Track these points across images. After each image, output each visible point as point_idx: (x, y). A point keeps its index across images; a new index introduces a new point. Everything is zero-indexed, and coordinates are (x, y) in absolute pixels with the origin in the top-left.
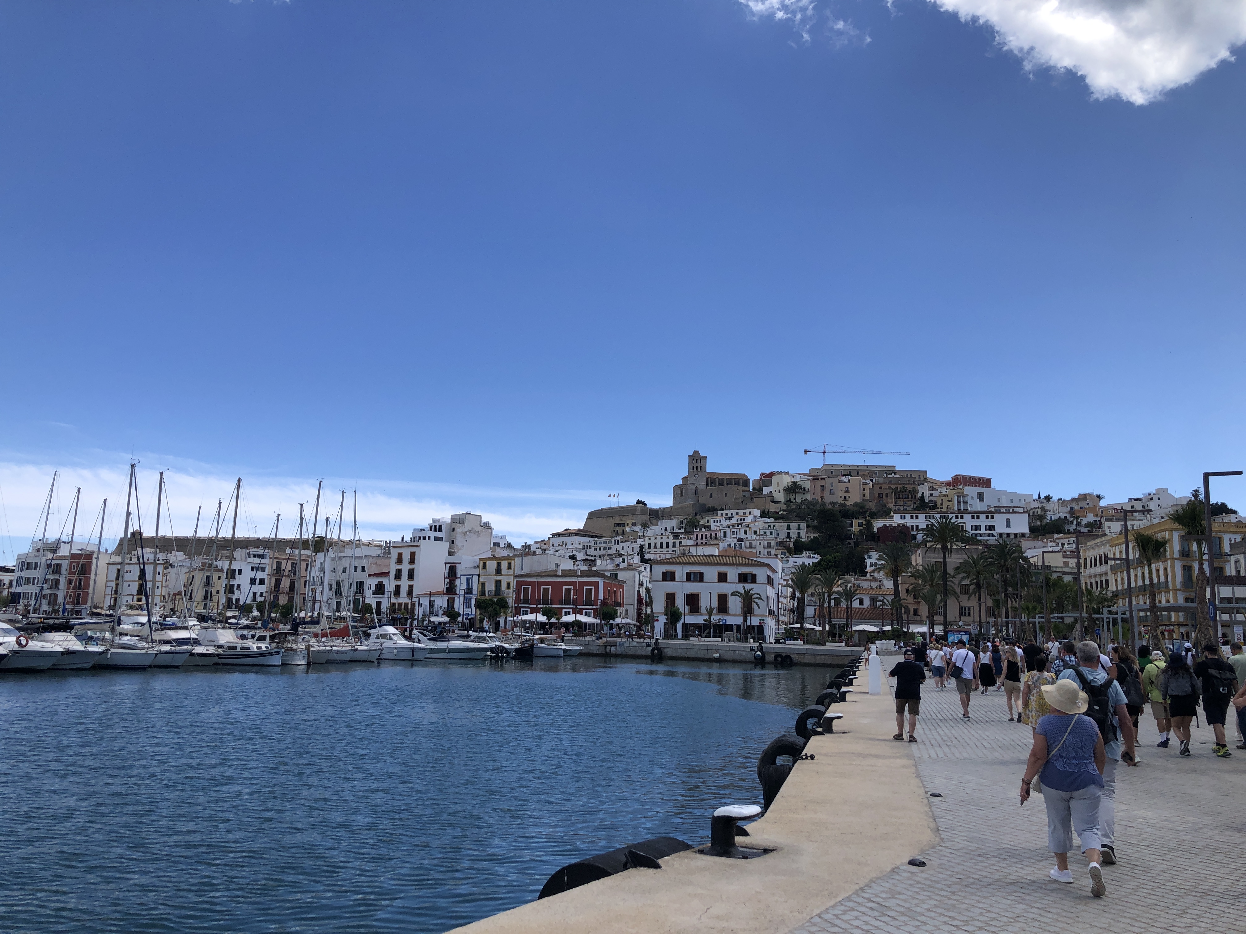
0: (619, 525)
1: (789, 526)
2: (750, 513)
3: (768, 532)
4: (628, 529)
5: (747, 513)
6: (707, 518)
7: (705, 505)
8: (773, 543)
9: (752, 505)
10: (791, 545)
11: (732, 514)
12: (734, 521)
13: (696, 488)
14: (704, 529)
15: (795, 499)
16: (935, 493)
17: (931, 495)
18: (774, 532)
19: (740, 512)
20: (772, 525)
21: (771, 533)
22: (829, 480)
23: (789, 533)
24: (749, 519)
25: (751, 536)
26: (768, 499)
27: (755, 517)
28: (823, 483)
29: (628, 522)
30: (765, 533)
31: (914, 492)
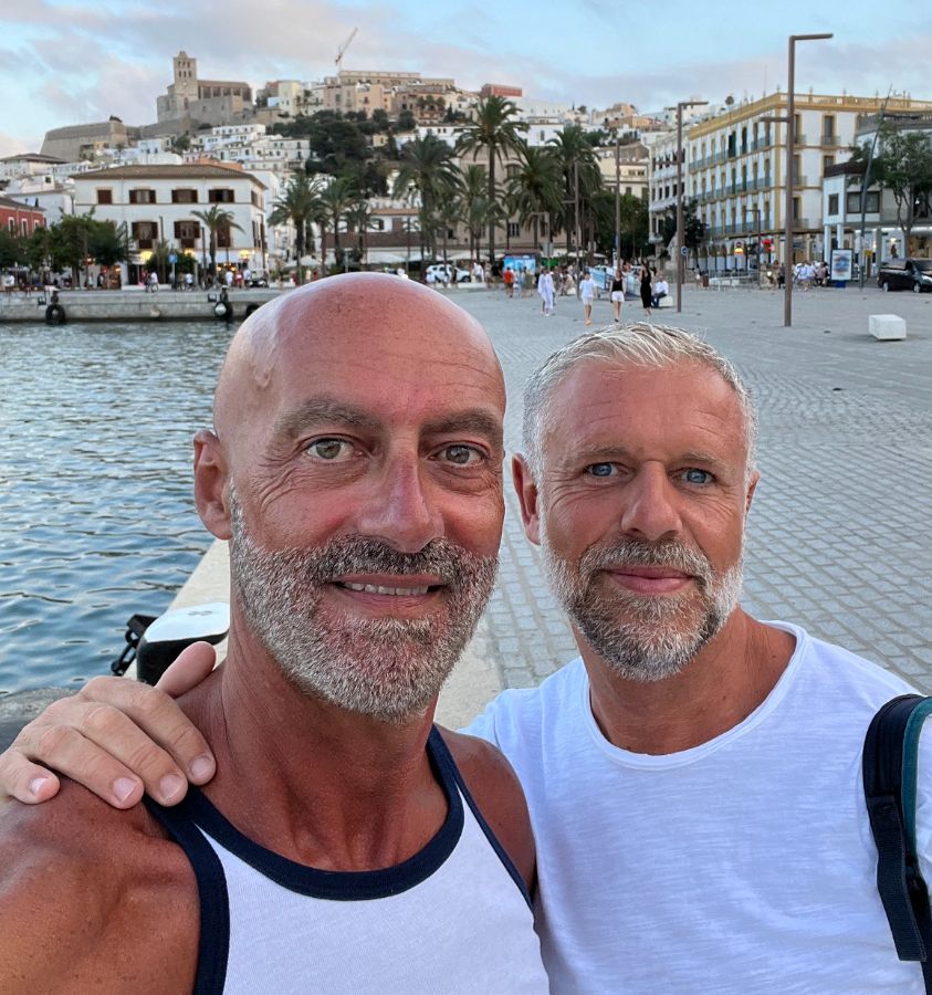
0: (87, 147)
1: (299, 144)
2: (252, 129)
3: (274, 152)
4: (99, 153)
5: (249, 130)
6: (201, 137)
7: (196, 121)
8: (280, 165)
9: (253, 120)
10: (302, 166)
11: (230, 131)
12: (233, 139)
13: (186, 99)
14: (195, 150)
15: (306, 112)
16: (464, 105)
17: (460, 106)
18: (282, 152)
19: (241, 128)
20: (279, 143)
21: (278, 154)
22: (345, 89)
23: (299, 153)
24: (252, 136)
25: (254, 156)
26: (275, 113)
27: (259, 134)
28: (337, 91)
29: (97, 143)
30: (271, 154)
31: (441, 102)
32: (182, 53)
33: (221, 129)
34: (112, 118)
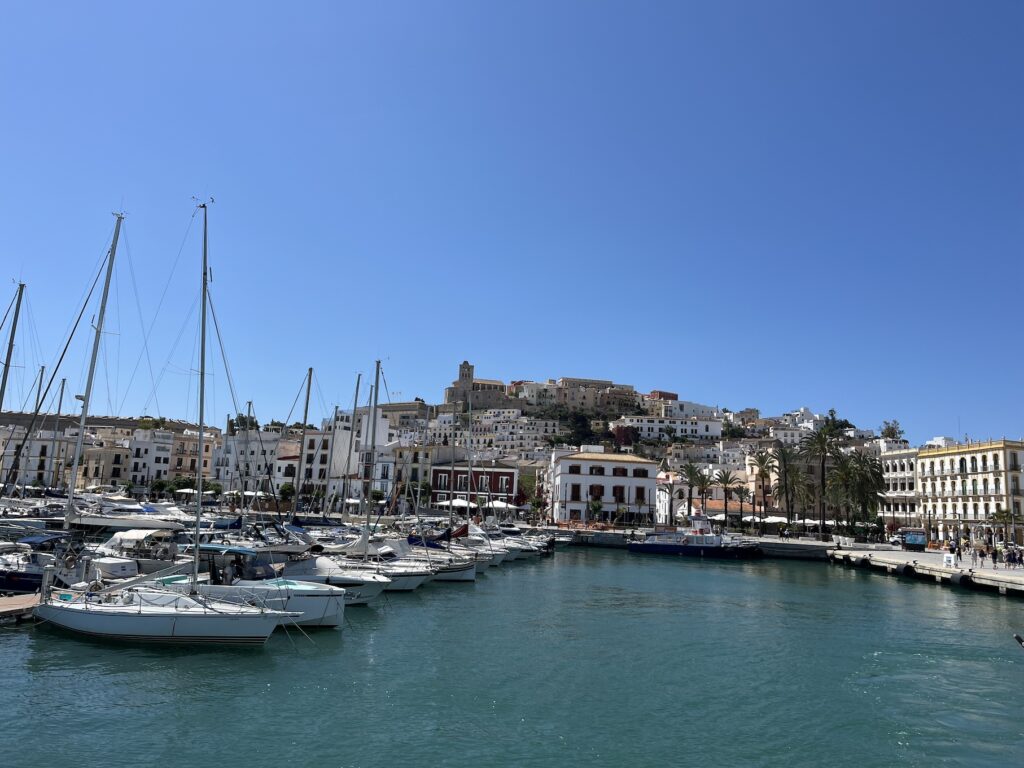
0: (403, 417)
1: (547, 423)
2: (513, 412)
3: (531, 428)
4: (412, 421)
6: (477, 415)
9: (512, 406)
10: (551, 439)
11: (499, 412)
12: (502, 418)
13: (465, 391)
14: (477, 424)
15: (546, 402)
17: (644, 404)
18: (536, 428)
19: (505, 411)
20: (532, 422)
22: (571, 390)
23: (546, 430)
24: (513, 417)
25: (518, 430)
26: (524, 402)
27: (518, 415)
28: (566, 391)
30: (528, 428)
32: (466, 363)
33: (492, 411)
34: (417, 399)
